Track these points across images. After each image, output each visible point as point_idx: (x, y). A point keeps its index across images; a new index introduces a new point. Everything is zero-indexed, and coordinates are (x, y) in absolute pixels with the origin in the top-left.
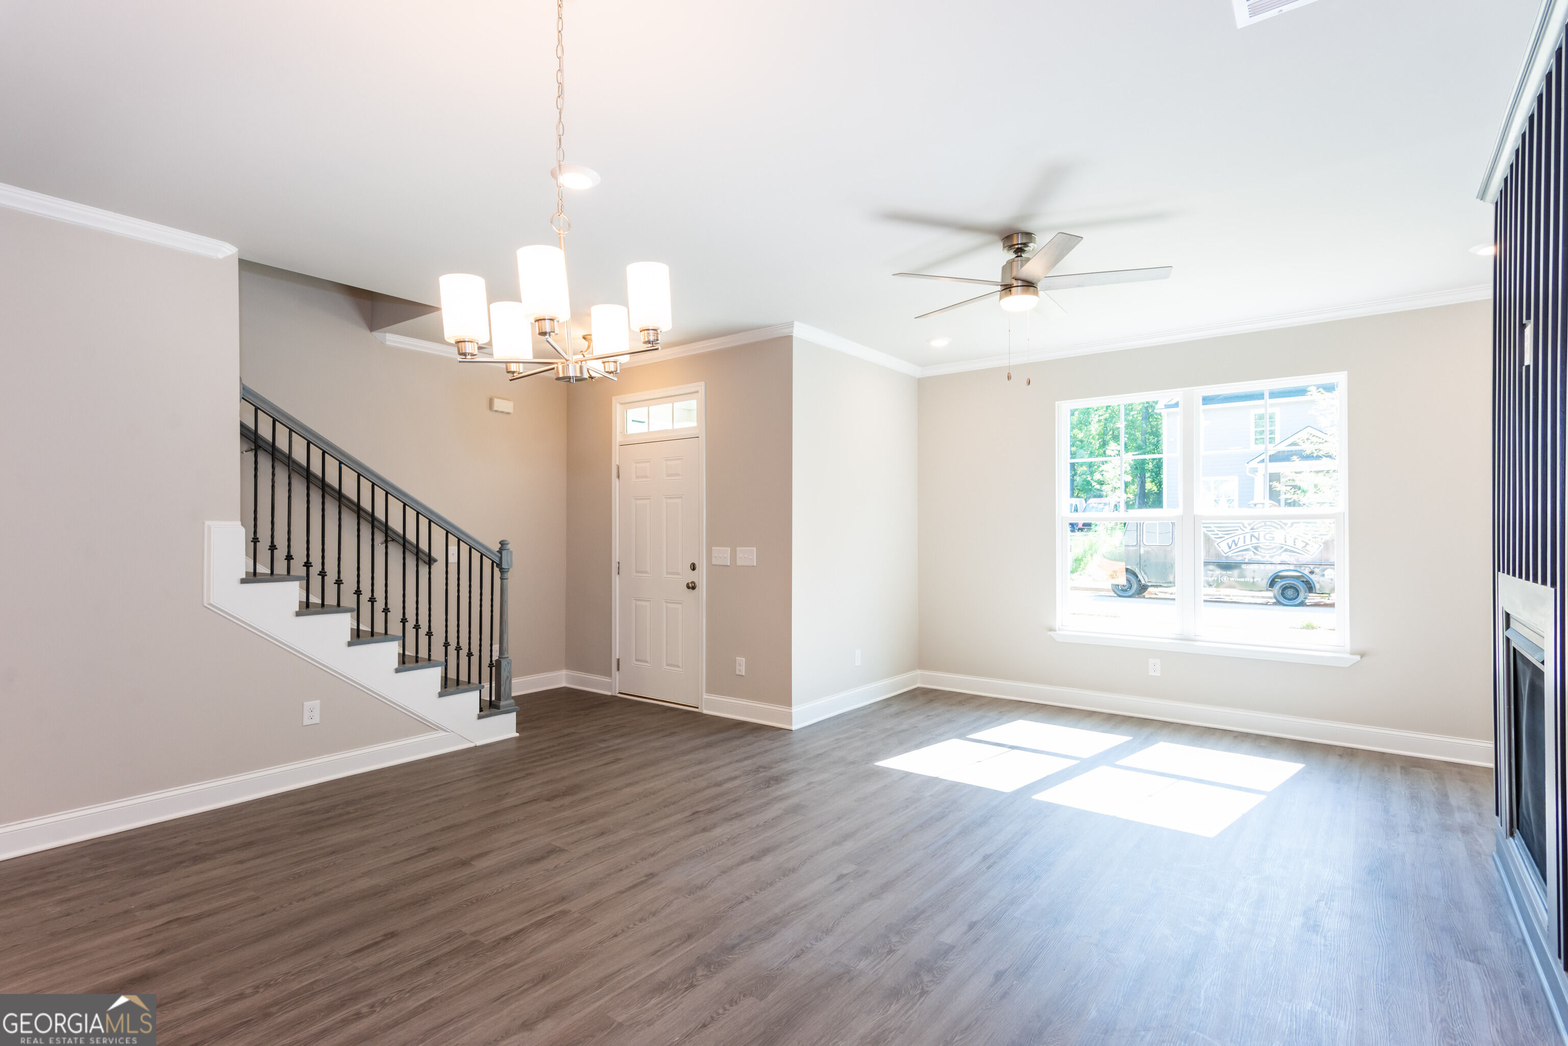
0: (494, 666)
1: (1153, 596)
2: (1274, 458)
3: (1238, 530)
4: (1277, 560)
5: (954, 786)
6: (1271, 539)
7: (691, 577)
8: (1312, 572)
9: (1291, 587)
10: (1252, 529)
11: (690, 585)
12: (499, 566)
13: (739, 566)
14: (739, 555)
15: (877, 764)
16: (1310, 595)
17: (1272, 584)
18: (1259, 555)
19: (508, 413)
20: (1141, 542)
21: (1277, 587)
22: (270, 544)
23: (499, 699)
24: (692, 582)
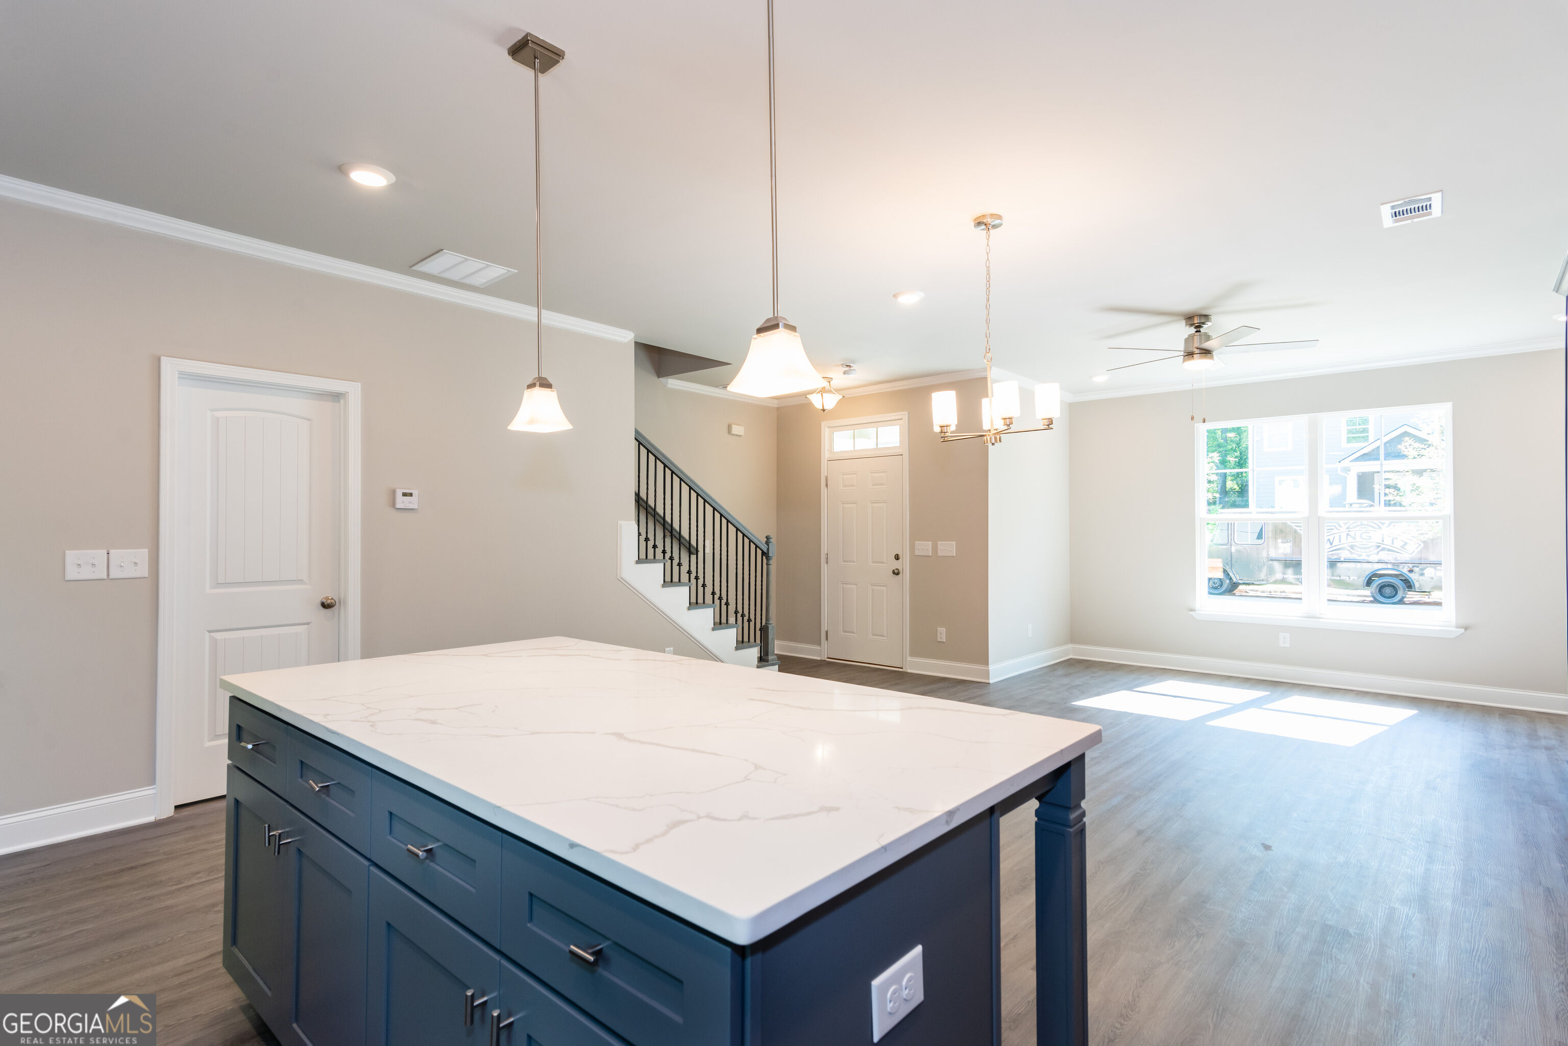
0: (764, 630)
1: (1243, 594)
2: (1366, 457)
3: (1333, 529)
4: (1374, 558)
5: (1141, 717)
6: (1368, 538)
7: (897, 565)
8: (1411, 571)
9: (1389, 586)
10: (1348, 528)
11: (895, 571)
12: (767, 555)
13: (940, 556)
14: (940, 547)
15: (1073, 703)
16: (1409, 593)
17: (1369, 583)
18: (1354, 553)
19: (740, 436)
20: (1233, 541)
21: (1375, 585)
22: (646, 537)
23: (767, 655)
24: (897, 569)
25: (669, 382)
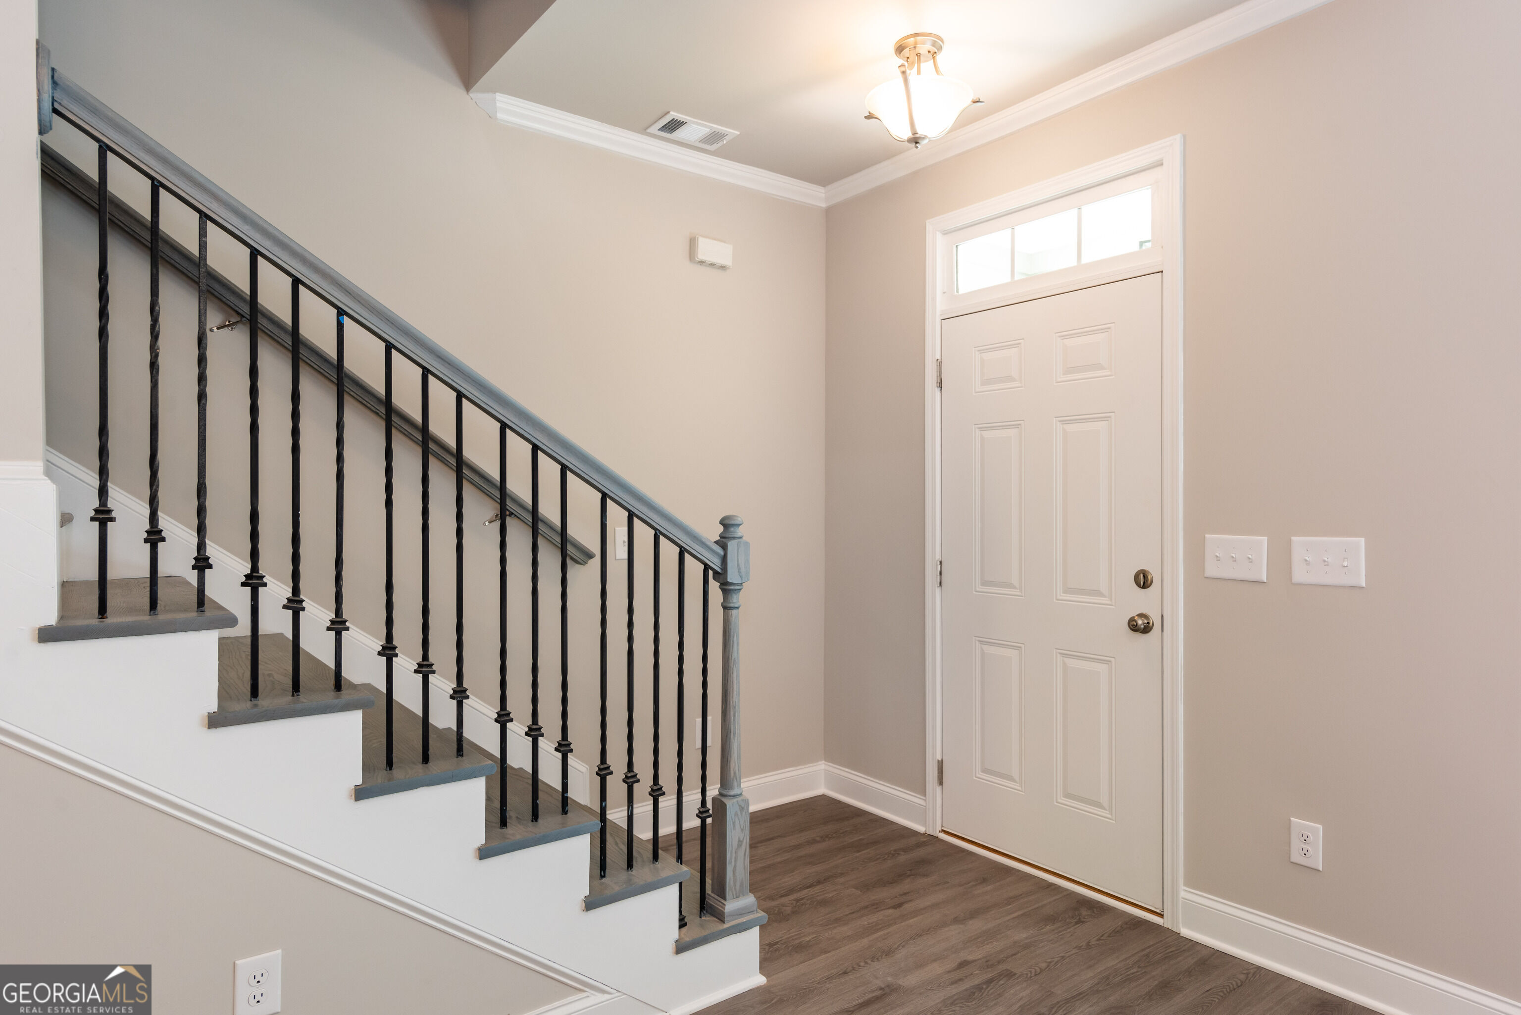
0: (710, 816)
7: (1142, 603)
11: (1140, 622)
12: (721, 576)
13: (1300, 585)
14: (1299, 553)
19: (723, 268)
22: (148, 527)
23: (721, 892)
24: (1141, 615)
25: (498, 104)
